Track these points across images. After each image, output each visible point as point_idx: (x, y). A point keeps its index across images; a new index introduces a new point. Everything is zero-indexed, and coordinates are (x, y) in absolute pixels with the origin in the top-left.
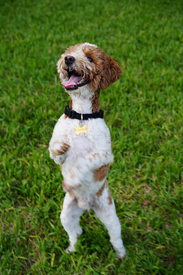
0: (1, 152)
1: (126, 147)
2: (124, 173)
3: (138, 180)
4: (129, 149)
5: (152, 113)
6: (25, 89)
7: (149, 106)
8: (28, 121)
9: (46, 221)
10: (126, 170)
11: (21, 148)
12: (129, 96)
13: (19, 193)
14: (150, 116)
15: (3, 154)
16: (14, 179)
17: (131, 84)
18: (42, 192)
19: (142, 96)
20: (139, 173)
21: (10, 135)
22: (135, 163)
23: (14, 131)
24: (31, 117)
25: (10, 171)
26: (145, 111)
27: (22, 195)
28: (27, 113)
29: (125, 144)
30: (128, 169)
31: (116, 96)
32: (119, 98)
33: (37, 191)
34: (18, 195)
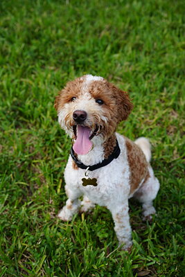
0: (2, 71)
1: (148, 69)
2: (145, 97)
3: (163, 105)
4: (152, 71)
5: (179, 36)
6: (32, 10)
7: (176, 29)
8: (34, 41)
9: (52, 144)
10: (148, 94)
11: (26, 67)
12: (152, 18)
13: (21, 114)
14: (176, 39)
15: (4, 74)
16: (15, 99)
17: (154, 7)
18: (48, 113)
19: (167, 19)
20: (163, 98)
21: (13, 55)
22: (159, 86)
23: (18, 50)
24: (38, 37)
25: (11, 91)
26: (171, 34)
27: (25, 117)
28: (33, 33)
29: (147, 66)
30: (151, 93)
31: (137, 18)
32: (140, 20)
33: (43, 112)
34: (20, 117)
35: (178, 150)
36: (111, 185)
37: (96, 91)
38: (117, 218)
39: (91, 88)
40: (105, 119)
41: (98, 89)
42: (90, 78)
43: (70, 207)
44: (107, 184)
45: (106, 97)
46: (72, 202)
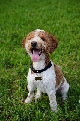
0: (1, 49)
1: (63, 46)
2: (62, 56)
4: (65, 47)
5: (76, 35)
6: (14, 28)
7: (74, 32)
8: (15, 38)
9: (22, 74)
11: (11, 47)
12: (64, 29)
13: (9, 63)
14: (74, 36)
16: (6, 58)
17: (65, 25)
18: (21, 63)
19: (71, 29)
21: (6, 43)
22: (68, 52)
23: (8, 42)
24: (17, 37)
25: (5, 55)
26: (72, 34)
28: (14, 35)
29: (63, 45)
31: (58, 29)
33: (18, 63)
35: (77, 75)
36: (48, 79)
37: (41, 35)
38: (51, 97)
39: (39, 34)
40: (45, 46)
41: (42, 34)
42: (38, 30)
43: (30, 96)
44: (46, 79)
45: (45, 37)
46: (30, 94)
